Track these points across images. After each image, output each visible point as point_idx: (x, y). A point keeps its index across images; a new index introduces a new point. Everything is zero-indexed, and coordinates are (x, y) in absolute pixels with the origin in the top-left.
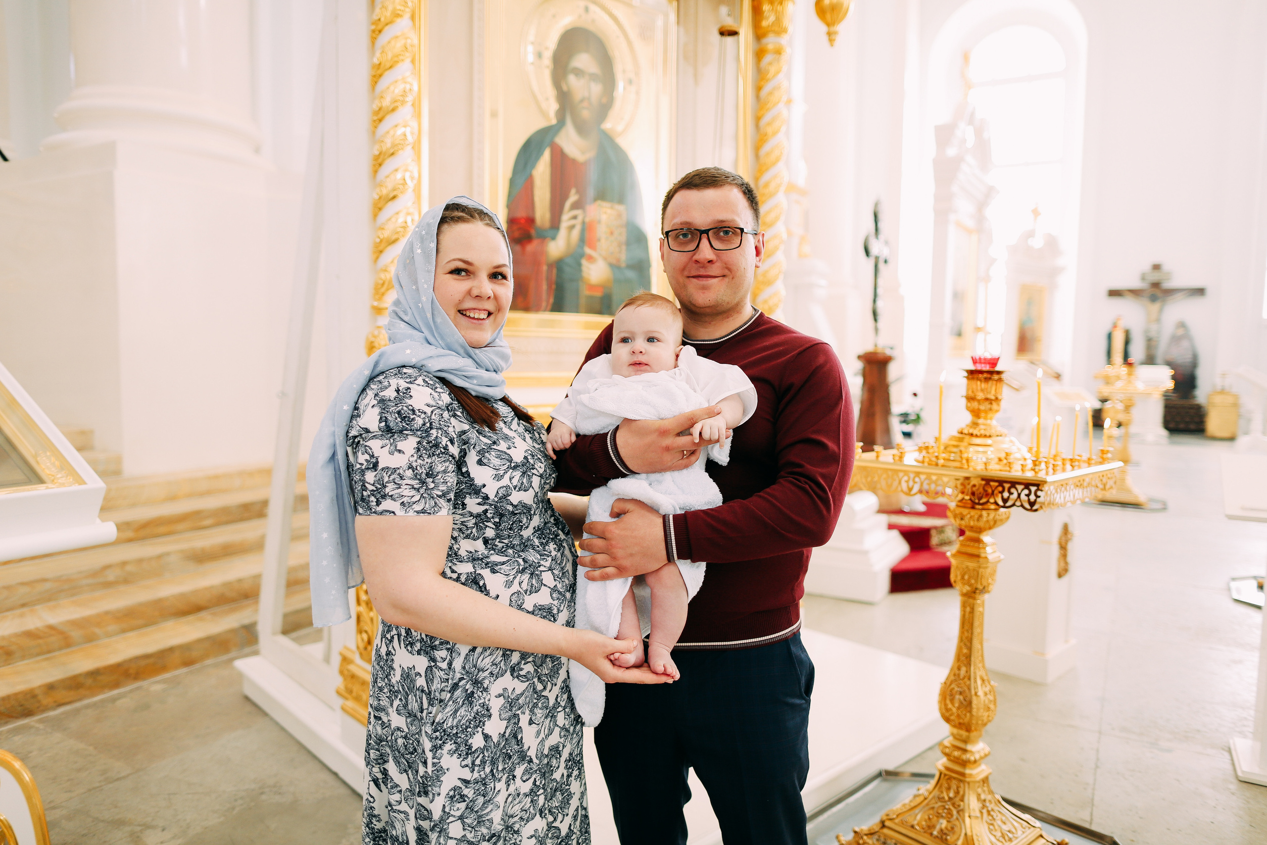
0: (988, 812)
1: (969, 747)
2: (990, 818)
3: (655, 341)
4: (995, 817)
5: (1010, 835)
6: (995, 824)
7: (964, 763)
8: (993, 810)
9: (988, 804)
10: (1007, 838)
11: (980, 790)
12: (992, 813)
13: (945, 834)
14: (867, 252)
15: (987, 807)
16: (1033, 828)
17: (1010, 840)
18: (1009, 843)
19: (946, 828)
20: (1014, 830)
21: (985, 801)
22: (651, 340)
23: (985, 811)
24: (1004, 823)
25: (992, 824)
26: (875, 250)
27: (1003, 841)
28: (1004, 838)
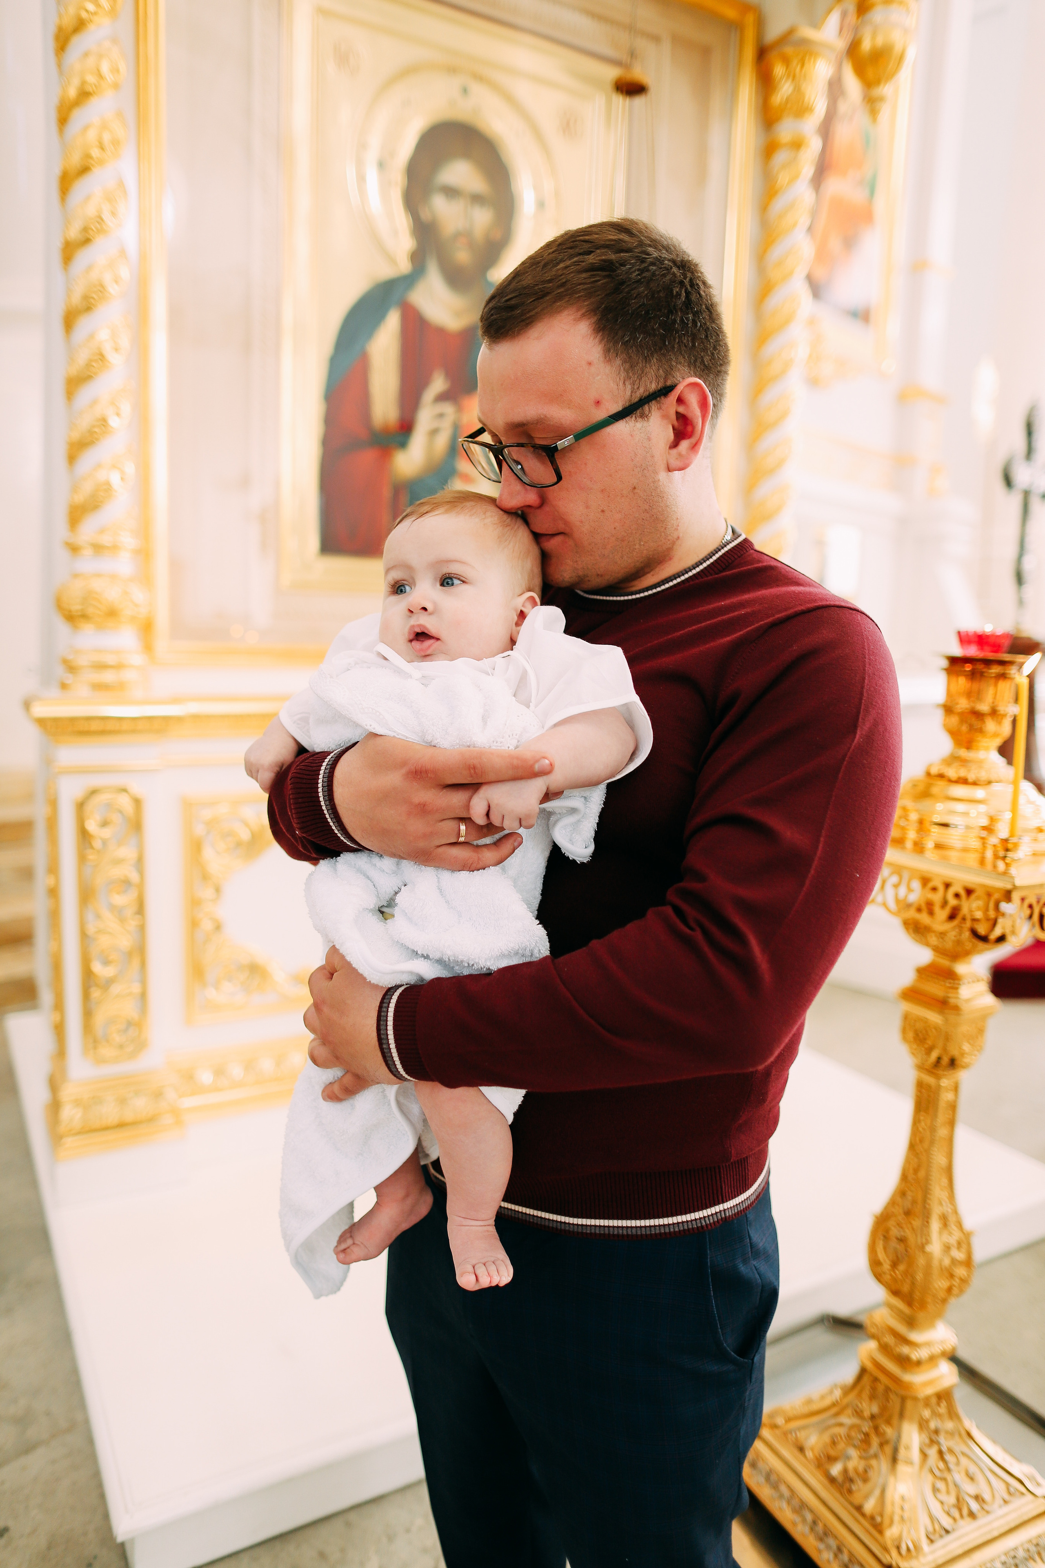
0: (941, 1453)
1: (915, 1336)
2: (941, 1465)
3: (456, 582)
4: (952, 1466)
5: (974, 1506)
6: (949, 1478)
7: (905, 1362)
8: (951, 1451)
9: (942, 1439)
10: (965, 1512)
11: (927, 1413)
12: (948, 1457)
13: (851, 1480)
14: (1008, 481)
15: (938, 1443)
16: (1029, 1497)
17: (972, 1515)
18: (968, 1520)
19: (856, 1470)
20: (987, 1496)
21: (937, 1432)
22: (446, 581)
23: (933, 1452)
24: (972, 1479)
25: (944, 1479)
26: (1023, 475)
27: (956, 1514)
28: (960, 1510)
